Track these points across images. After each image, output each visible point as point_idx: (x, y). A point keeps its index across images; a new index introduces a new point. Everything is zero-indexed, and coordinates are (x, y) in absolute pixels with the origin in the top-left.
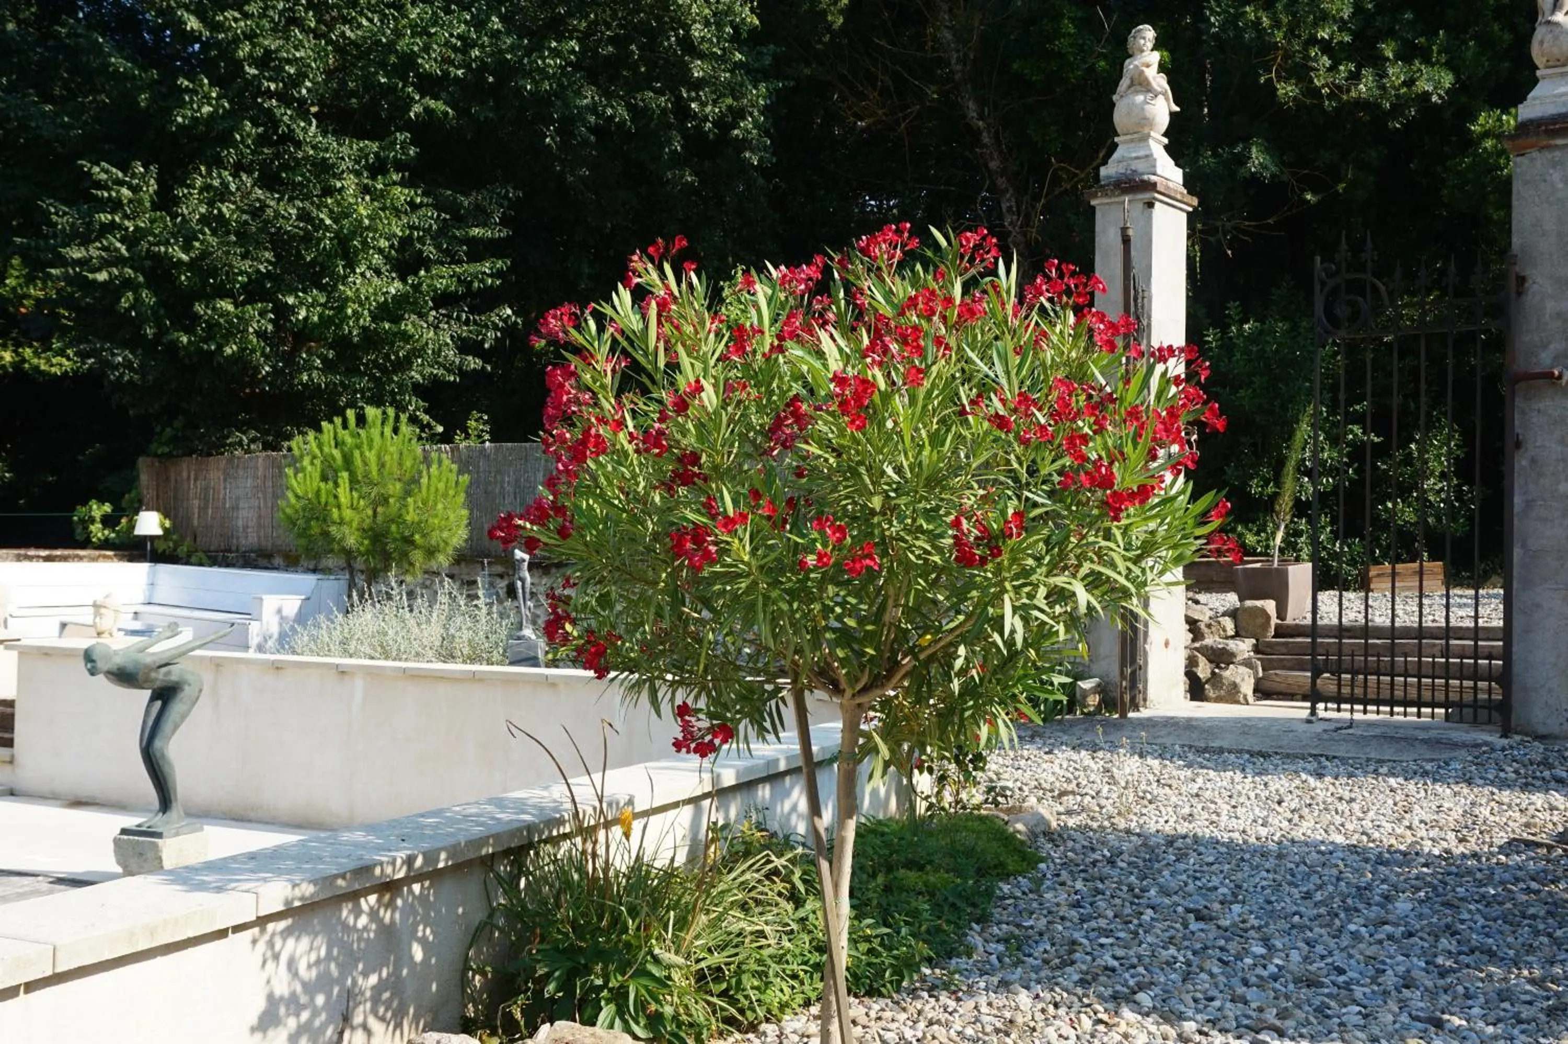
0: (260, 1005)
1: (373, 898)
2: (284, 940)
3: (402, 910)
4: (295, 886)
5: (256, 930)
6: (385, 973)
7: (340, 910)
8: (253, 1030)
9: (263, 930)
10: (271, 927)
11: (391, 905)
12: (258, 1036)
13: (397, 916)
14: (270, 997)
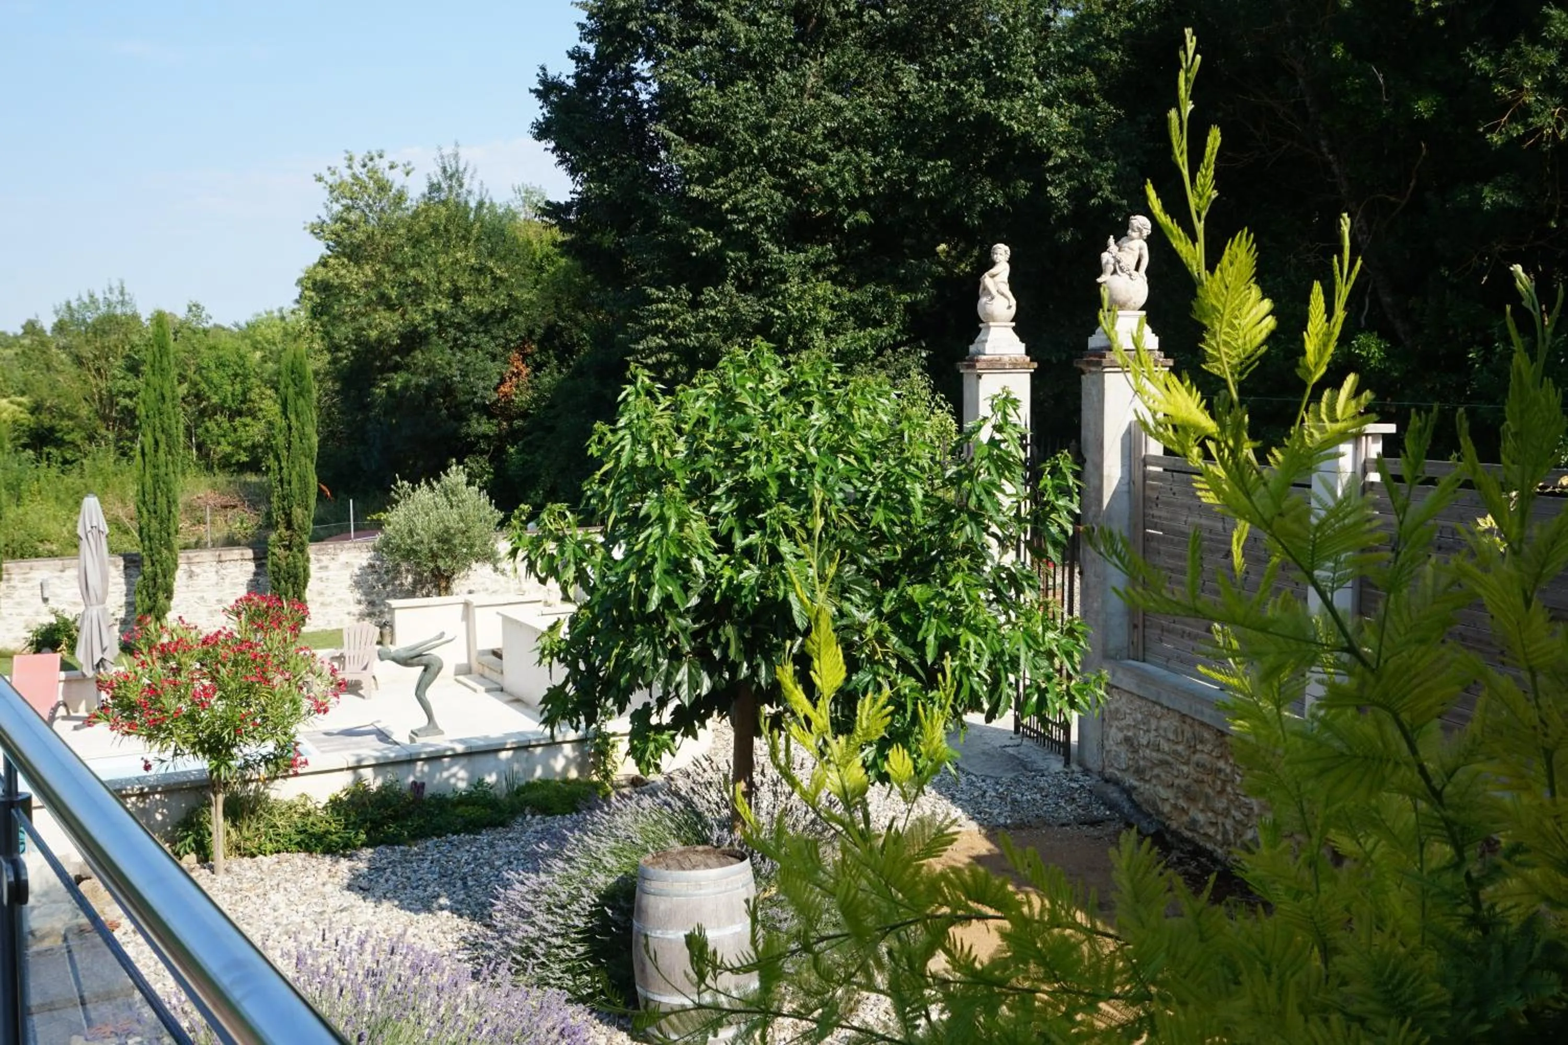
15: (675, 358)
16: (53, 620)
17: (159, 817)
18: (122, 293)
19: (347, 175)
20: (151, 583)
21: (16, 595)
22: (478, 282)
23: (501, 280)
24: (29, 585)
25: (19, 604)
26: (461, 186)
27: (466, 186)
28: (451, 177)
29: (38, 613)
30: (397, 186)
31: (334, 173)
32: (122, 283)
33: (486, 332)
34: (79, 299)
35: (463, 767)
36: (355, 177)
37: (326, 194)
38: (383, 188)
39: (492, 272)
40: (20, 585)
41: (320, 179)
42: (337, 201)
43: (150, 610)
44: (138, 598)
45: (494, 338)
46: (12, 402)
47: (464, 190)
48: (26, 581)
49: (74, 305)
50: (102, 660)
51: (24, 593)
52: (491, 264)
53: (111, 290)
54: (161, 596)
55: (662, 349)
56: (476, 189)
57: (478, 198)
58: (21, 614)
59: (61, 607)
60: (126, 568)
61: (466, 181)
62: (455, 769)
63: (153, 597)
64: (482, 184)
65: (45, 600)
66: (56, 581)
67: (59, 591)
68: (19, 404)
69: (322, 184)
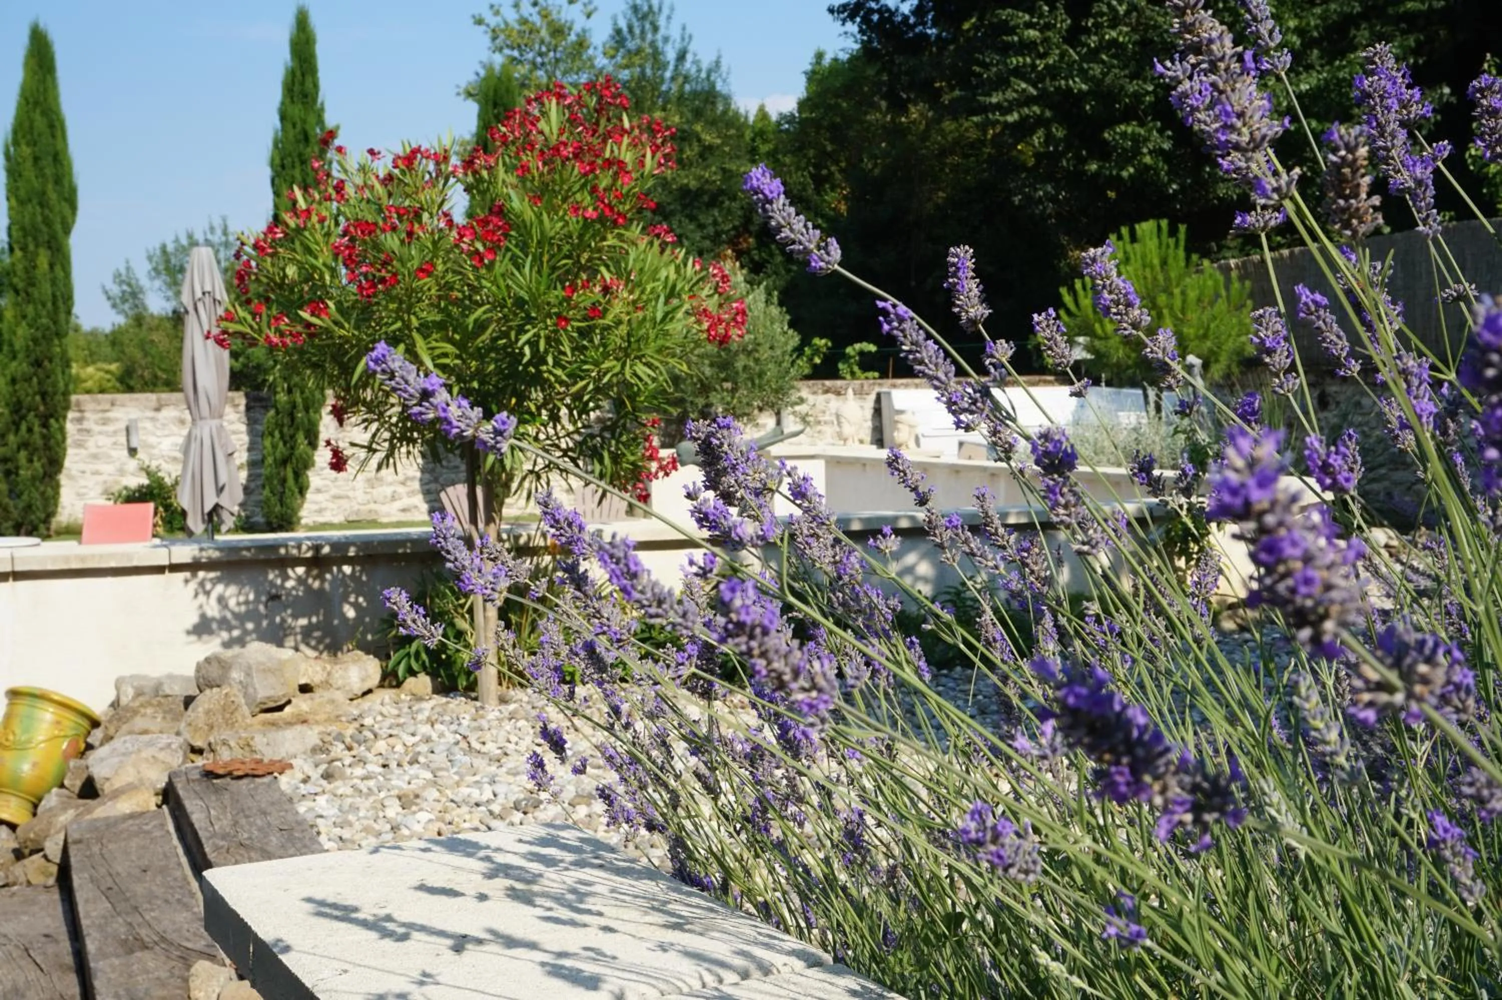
0: (194, 619)
1: (300, 570)
2: (214, 585)
3: (332, 583)
4: (201, 550)
5: (187, 574)
6: (314, 619)
7: (267, 574)
8: (189, 633)
9: (194, 575)
10: (201, 574)
11: (320, 577)
12: (193, 638)
13: (327, 586)
14: (203, 616)
15: (1048, 114)
16: (145, 481)
17: (351, 613)
18: (225, 233)
19: (511, 16)
20: (286, 421)
21: (91, 443)
22: (681, 151)
23: (710, 148)
24: (110, 428)
25: (95, 457)
26: (655, 29)
27: (662, 32)
28: (644, 17)
29: (122, 472)
30: (577, 28)
31: (497, 13)
32: (224, 219)
33: (692, 218)
34: (177, 240)
35: (924, 556)
36: (524, 21)
37: (486, 40)
38: (558, 31)
39: (699, 140)
40: (96, 428)
41: (479, 22)
42: (501, 50)
43: (284, 462)
44: (267, 442)
45: (701, 227)
46: (99, 370)
47: (659, 37)
48: (105, 422)
49: (170, 248)
50: (217, 508)
51: (103, 441)
52: (698, 128)
53: (212, 229)
54: (301, 438)
55: (1029, 101)
56: (675, 33)
57: (678, 46)
58: (96, 473)
59: (154, 465)
60: (248, 408)
61: (662, 22)
62: (911, 558)
63: (289, 441)
64: (684, 28)
65: (133, 452)
66: (148, 425)
67: (152, 440)
68: (107, 372)
69: (483, 28)
